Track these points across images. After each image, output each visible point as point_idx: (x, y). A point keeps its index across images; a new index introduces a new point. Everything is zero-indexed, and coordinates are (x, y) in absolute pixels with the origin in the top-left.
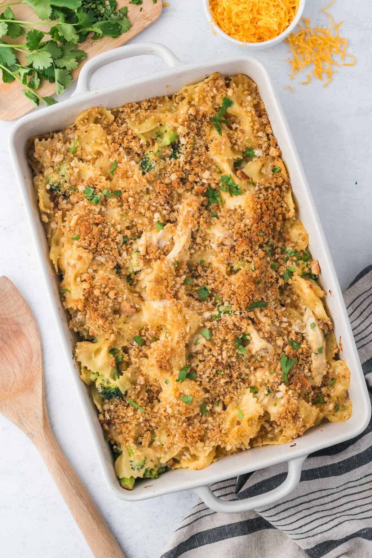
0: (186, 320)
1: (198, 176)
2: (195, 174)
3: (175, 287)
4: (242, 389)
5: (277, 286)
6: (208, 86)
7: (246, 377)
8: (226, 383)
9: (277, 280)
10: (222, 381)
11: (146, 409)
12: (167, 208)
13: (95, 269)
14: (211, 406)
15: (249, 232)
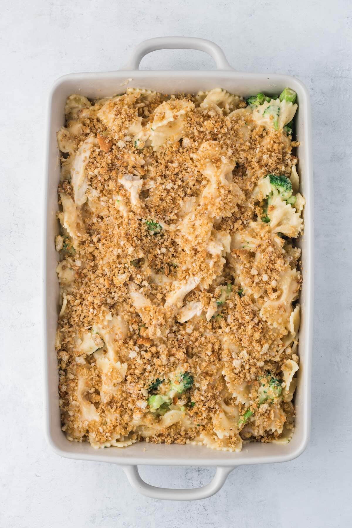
0: (193, 228)
1: (141, 356)
2: (144, 358)
3: (195, 260)
4: (160, 152)
5: (101, 236)
6: (107, 437)
7: (153, 162)
8: (172, 162)
9: (99, 240)
10: (175, 165)
11: (252, 158)
12: (179, 336)
13: (261, 299)
14: (193, 145)
15: (112, 290)
